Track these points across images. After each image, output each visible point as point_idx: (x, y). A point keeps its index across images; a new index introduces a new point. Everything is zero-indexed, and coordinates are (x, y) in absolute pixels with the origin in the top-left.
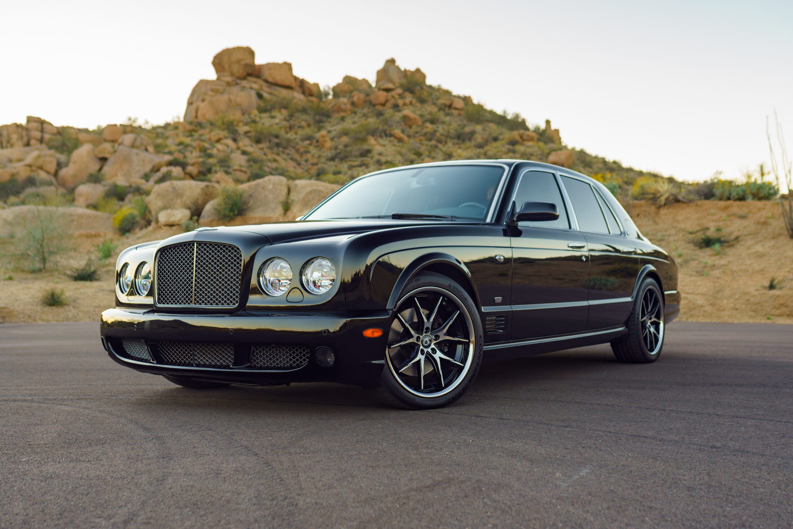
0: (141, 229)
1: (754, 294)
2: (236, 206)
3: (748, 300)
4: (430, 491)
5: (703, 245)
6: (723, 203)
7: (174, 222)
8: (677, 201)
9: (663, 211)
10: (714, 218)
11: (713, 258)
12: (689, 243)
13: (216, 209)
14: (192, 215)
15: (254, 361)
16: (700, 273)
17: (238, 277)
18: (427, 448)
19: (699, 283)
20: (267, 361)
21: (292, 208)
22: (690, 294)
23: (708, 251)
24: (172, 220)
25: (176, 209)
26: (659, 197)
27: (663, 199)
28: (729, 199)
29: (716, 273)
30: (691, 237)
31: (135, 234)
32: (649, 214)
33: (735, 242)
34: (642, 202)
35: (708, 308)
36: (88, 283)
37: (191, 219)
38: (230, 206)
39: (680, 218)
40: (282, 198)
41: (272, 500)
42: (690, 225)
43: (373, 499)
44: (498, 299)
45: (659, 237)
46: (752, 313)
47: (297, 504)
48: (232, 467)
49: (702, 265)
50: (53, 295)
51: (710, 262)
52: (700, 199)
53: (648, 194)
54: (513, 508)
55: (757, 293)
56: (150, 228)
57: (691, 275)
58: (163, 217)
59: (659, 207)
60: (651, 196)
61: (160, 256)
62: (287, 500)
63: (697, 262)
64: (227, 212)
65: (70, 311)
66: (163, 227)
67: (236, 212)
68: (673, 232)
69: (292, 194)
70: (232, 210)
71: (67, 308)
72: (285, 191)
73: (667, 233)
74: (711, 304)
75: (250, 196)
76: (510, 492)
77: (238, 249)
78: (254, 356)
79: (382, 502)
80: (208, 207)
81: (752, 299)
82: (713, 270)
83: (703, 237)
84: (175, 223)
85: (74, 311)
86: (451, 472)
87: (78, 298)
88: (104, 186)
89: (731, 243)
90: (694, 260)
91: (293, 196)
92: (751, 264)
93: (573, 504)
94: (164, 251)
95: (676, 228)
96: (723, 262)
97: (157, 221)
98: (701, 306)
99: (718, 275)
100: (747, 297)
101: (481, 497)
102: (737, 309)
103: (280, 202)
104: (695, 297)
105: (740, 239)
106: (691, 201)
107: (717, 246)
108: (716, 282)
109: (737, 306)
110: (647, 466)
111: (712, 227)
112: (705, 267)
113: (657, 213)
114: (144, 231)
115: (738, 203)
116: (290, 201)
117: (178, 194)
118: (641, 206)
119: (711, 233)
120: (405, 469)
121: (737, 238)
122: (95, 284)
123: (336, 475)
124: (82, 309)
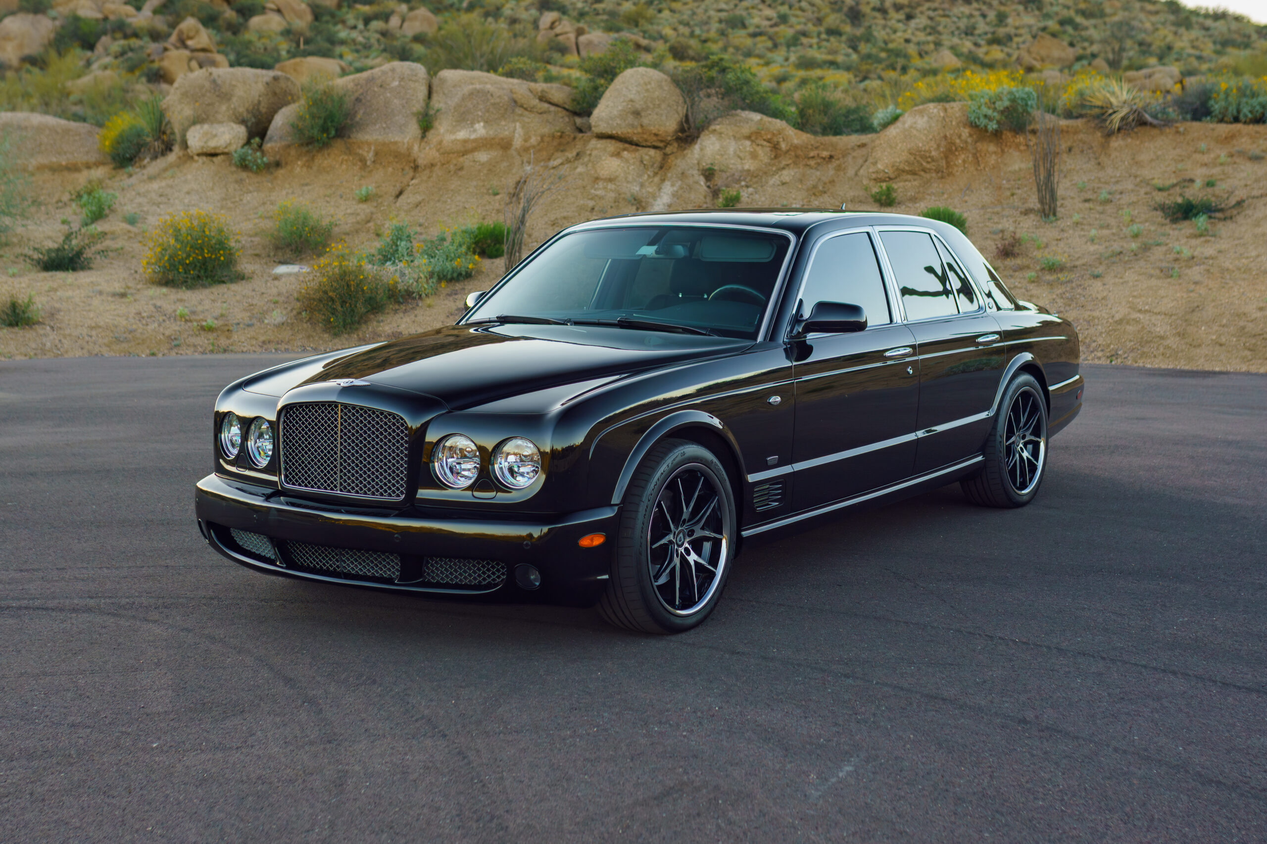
0: (155, 158)
1: (1254, 316)
2: (332, 121)
3: (1243, 328)
4: (658, 805)
5: (1179, 215)
6: (1223, 129)
7: (215, 148)
8: (1143, 123)
9: (1116, 143)
10: (1205, 158)
11: (1194, 242)
12: (1156, 209)
13: (294, 126)
14: (251, 136)
15: (428, 574)
16: (1166, 273)
17: (402, 459)
18: (660, 723)
19: (1162, 292)
20: (447, 576)
21: (436, 124)
22: (1146, 311)
23: (1186, 228)
24: (212, 144)
25: (220, 122)
26: (1110, 115)
27: (1117, 118)
28: (1236, 120)
29: (1195, 272)
30: (1160, 197)
31: (144, 167)
32: (1091, 148)
33: (1235, 212)
34: (1079, 123)
35: (1173, 342)
36: (69, 277)
37: (248, 143)
38: (321, 122)
39: (1144, 157)
40: (418, 105)
41: (478, 821)
42: (1160, 174)
43: (593, 820)
44: (773, 458)
45: (1104, 195)
46: (1247, 353)
47: (507, 827)
48: (420, 761)
49: (1172, 257)
50: (14, 306)
51: (1187, 253)
52: (1184, 119)
53: (1092, 107)
54: (749, 834)
55: (1259, 314)
56: (172, 157)
57: (1151, 276)
58: (196, 138)
59: (1109, 134)
60: (1096, 111)
61: (286, 415)
62: (495, 820)
63: (1164, 248)
64: (315, 132)
65: (46, 335)
66: (196, 158)
67: (333, 133)
68: (1129, 185)
69: (435, 97)
70: (325, 129)
71: (40, 330)
72: (422, 91)
73: (1119, 187)
74: (1179, 334)
75: (358, 100)
76: (750, 807)
77: (402, 419)
78: (428, 568)
79: (603, 824)
80: (280, 121)
81: (1250, 326)
82: (1190, 267)
83: (1180, 200)
84: (218, 151)
85: (53, 336)
86: (686, 772)
87: (59, 310)
88: (54, 19)
89: (1228, 214)
90: (1158, 245)
91: (438, 102)
92: (1258, 256)
93: (817, 828)
94: (291, 409)
95: (1136, 177)
96: (1209, 251)
97: (185, 145)
98: (1162, 338)
99: (1197, 278)
100: (1242, 323)
101: (716, 816)
102: (1221, 345)
103: (414, 114)
104: (1153, 318)
105: (1245, 204)
106: (1167, 122)
107: (1201, 221)
108: (1192, 291)
109: (1223, 340)
110: (924, 760)
111: (1200, 174)
112: (1176, 260)
113: (1105, 146)
114: (161, 163)
115: (1252, 128)
116: (431, 112)
117: (221, 93)
118: (1076, 132)
119: (1195, 193)
120: (631, 765)
121: (1239, 203)
122: (83, 278)
123: (547, 775)
124: (67, 332)
